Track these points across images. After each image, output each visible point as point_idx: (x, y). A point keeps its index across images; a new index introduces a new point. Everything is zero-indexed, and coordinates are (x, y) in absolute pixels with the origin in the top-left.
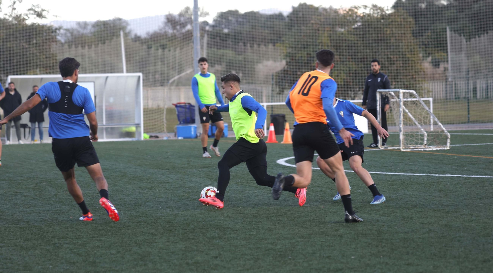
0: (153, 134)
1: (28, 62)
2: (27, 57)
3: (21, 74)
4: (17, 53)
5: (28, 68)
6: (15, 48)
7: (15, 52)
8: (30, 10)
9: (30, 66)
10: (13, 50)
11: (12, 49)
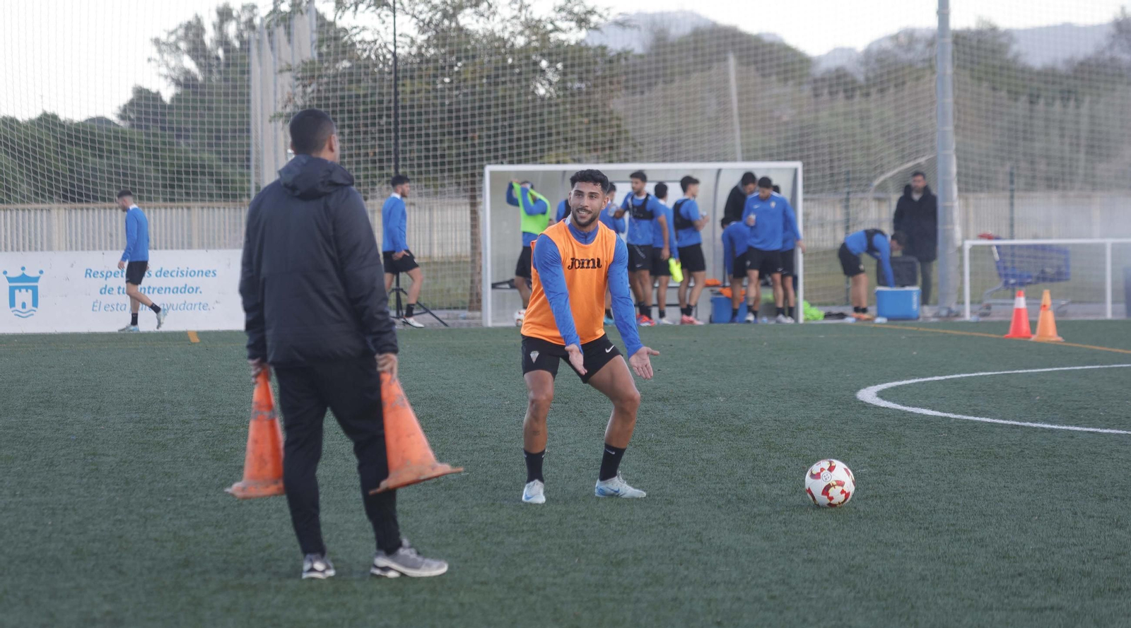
0: (835, 310)
1: (546, 132)
2: (542, 121)
3: (526, 162)
4: (519, 110)
5: (546, 146)
6: (515, 100)
7: (515, 107)
8: (561, 9)
9: (550, 143)
10: (511, 104)
11: (508, 101)
